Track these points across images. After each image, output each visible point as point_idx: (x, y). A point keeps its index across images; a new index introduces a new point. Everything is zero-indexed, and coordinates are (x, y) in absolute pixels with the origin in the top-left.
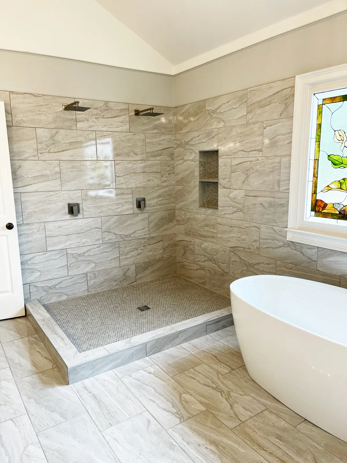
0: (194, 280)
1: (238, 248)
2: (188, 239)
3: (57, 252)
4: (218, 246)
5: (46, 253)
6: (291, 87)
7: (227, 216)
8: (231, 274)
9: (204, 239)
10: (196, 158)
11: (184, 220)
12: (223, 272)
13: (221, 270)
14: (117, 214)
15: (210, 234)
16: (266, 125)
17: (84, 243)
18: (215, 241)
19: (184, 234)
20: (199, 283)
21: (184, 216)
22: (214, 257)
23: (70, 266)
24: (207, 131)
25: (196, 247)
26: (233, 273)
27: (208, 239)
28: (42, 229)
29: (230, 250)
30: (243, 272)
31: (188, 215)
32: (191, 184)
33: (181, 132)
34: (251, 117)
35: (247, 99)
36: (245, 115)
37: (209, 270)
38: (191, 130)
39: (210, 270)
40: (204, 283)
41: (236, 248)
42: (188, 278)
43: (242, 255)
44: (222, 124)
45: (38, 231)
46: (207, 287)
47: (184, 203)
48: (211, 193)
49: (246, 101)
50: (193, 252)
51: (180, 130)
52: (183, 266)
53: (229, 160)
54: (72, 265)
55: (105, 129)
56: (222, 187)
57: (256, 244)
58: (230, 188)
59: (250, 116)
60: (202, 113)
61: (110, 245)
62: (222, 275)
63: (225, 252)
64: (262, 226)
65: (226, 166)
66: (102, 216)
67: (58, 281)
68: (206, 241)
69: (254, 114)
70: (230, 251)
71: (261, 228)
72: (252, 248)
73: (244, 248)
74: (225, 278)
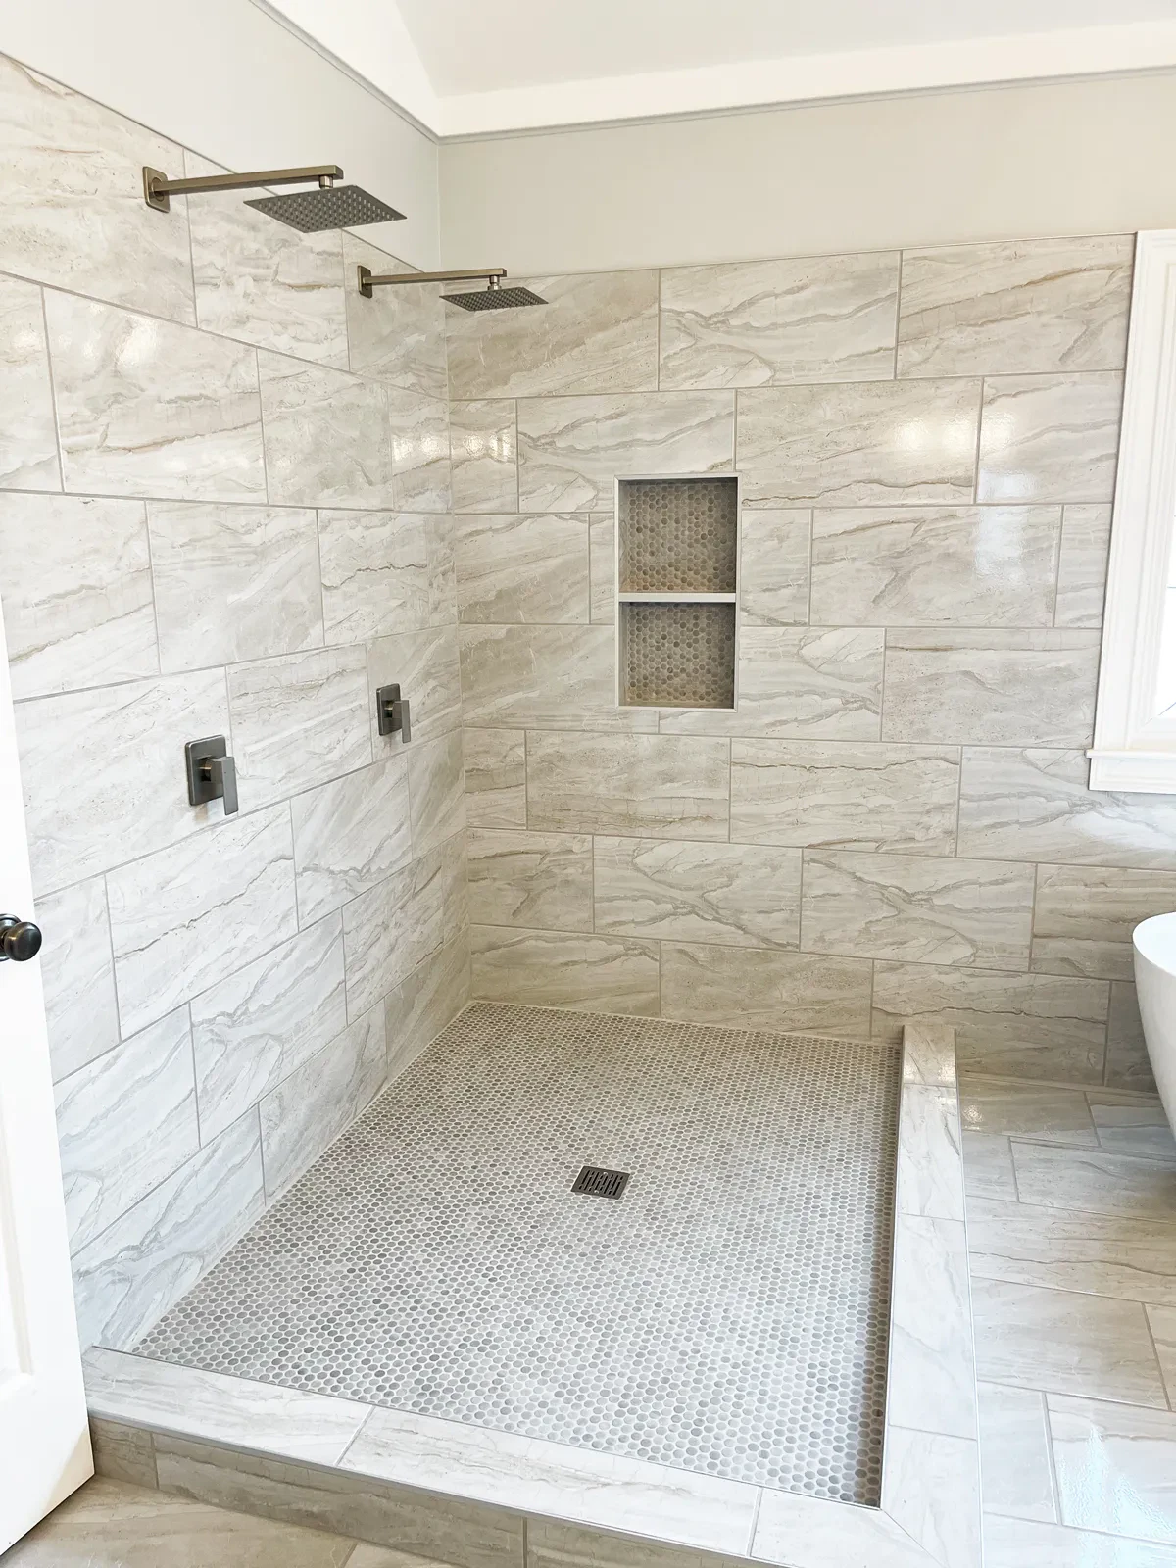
0: (588, 1003)
1: (848, 846)
2: (552, 841)
3: (157, 1031)
4: (738, 851)
5: (116, 1058)
6: (1109, 267)
7: (791, 730)
8: (807, 945)
9: (657, 831)
10: (596, 509)
11: (522, 765)
12: (765, 946)
13: (754, 941)
14: (332, 772)
15: (691, 810)
16: (994, 391)
17: (245, 950)
18: (721, 831)
19: (523, 825)
20: (625, 1011)
21: (521, 751)
22: (712, 896)
23: (204, 1089)
24: (671, 398)
25: (600, 871)
26: (822, 939)
27: (671, 831)
28: (98, 918)
29: (807, 859)
30: (872, 930)
31: (550, 744)
32: (570, 615)
33: (496, 392)
34: (917, 357)
35: (900, 288)
36: (891, 349)
37: (681, 951)
38: (568, 386)
39: (689, 948)
40: (654, 1007)
41: (839, 846)
42: (553, 1004)
43: (870, 869)
44: (760, 376)
45: (82, 934)
46: (672, 1015)
47: (520, 695)
48: (658, 648)
49: (896, 297)
50: (586, 892)
51: (489, 385)
52: (516, 960)
53: (802, 517)
54: (210, 1083)
55: (283, 342)
56: (759, 622)
57: (938, 822)
58: (804, 625)
59: (911, 354)
60: (636, 323)
61: (319, 932)
62: (763, 957)
63: (775, 869)
64: (969, 752)
65: (781, 540)
66: (292, 793)
67: (167, 1193)
68: (664, 839)
69: (937, 347)
70: (803, 862)
71: (964, 761)
72: (919, 835)
73: (881, 841)
74: (773, 966)
